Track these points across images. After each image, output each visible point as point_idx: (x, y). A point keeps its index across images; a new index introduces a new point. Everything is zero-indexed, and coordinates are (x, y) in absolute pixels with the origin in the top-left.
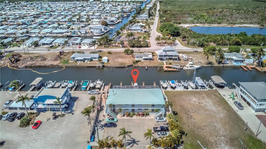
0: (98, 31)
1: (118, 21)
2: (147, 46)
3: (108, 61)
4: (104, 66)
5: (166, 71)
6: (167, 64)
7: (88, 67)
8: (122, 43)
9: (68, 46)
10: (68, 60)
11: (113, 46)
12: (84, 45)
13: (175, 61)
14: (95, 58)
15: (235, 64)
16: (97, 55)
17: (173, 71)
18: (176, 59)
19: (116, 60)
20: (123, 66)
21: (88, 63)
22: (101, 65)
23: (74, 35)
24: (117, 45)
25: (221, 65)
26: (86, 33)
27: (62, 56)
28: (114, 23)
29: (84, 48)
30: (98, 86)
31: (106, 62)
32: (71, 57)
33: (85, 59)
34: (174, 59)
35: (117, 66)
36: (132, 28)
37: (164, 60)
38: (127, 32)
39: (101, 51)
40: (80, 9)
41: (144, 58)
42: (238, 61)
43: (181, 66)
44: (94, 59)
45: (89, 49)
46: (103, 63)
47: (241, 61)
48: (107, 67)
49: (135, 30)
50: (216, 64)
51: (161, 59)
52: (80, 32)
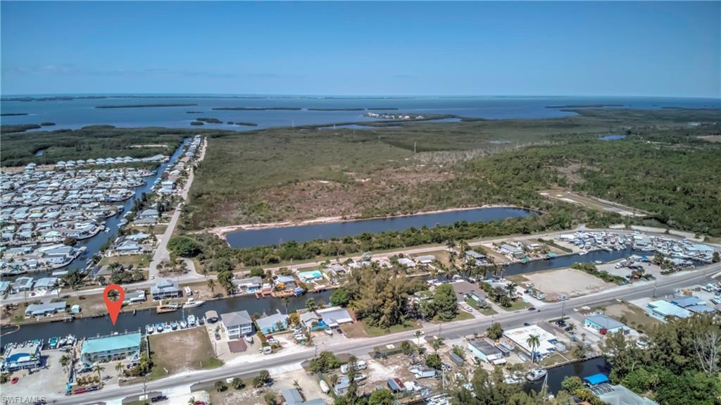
0: (59, 260)
1: (98, 229)
2: (143, 279)
3: (80, 310)
4: (74, 318)
5: (160, 313)
6: (163, 304)
7: (52, 322)
8: (102, 279)
9: (14, 293)
10: (21, 317)
11: (86, 285)
12: (39, 290)
13: (174, 299)
14: (60, 309)
15: (249, 292)
16: (63, 304)
17: (168, 312)
18: (176, 296)
19: (92, 308)
20: (101, 314)
21: (52, 316)
22: (70, 317)
23: (16, 272)
24: (93, 283)
25: (232, 296)
26: (38, 265)
27: (10, 312)
28: (90, 236)
29: (40, 294)
30: (70, 342)
31: (78, 312)
32: (26, 311)
33: (46, 312)
34: (173, 297)
35: (94, 315)
36: (120, 248)
37: (160, 299)
38: (113, 255)
39: (67, 297)
40: (10, 198)
41: (132, 299)
42: (253, 288)
43: (179, 305)
44: (59, 311)
45: (48, 295)
46: (73, 314)
47: (256, 287)
48: (79, 319)
49: (127, 250)
50: (226, 296)
51: (156, 298)
52: (28, 266)
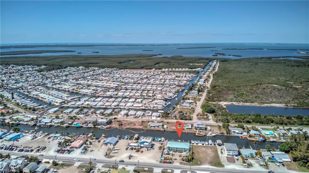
0: (161, 106)
1: (175, 96)
2: (191, 120)
3: (167, 128)
4: (165, 131)
5: (197, 136)
6: (198, 132)
7: (157, 130)
8: (175, 117)
9: (145, 117)
10: (147, 126)
11: (170, 118)
12: (154, 117)
13: (203, 131)
14: (160, 126)
15: (237, 135)
16: (161, 124)
17: (200, 136)
18: (204, 130)
19: (171, 127)
20: (174, 131)
21: (157, 128)
22: (163, 130)
23: (146, 108)
24: (172, 117)
25: (228, 135)
26: (154, 107)
27: (143, 123)
28: (172, 98)
29: (154, 118)
30: (163, 140)
31: (166, 128)
32: (149, 124)
33: (155, 126)
34: (203, 130)
35: (172, 131)
36: (183, 105)
37: (197, 130)
38: (180, 107)
39: (163, 121)
41: (186, 127)
42: (239, 133)
43: (205, 134)
44: (159, 126)
45: (156, 119)
46: (164, 129)
47: (240, 133)
48: (166, 131)
49: (185, 106)
50: (226, 134)
51: (196, 129)
52: (150, 107)
